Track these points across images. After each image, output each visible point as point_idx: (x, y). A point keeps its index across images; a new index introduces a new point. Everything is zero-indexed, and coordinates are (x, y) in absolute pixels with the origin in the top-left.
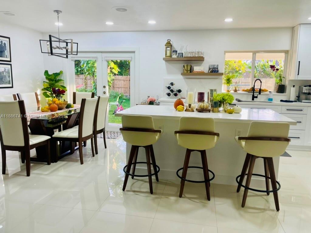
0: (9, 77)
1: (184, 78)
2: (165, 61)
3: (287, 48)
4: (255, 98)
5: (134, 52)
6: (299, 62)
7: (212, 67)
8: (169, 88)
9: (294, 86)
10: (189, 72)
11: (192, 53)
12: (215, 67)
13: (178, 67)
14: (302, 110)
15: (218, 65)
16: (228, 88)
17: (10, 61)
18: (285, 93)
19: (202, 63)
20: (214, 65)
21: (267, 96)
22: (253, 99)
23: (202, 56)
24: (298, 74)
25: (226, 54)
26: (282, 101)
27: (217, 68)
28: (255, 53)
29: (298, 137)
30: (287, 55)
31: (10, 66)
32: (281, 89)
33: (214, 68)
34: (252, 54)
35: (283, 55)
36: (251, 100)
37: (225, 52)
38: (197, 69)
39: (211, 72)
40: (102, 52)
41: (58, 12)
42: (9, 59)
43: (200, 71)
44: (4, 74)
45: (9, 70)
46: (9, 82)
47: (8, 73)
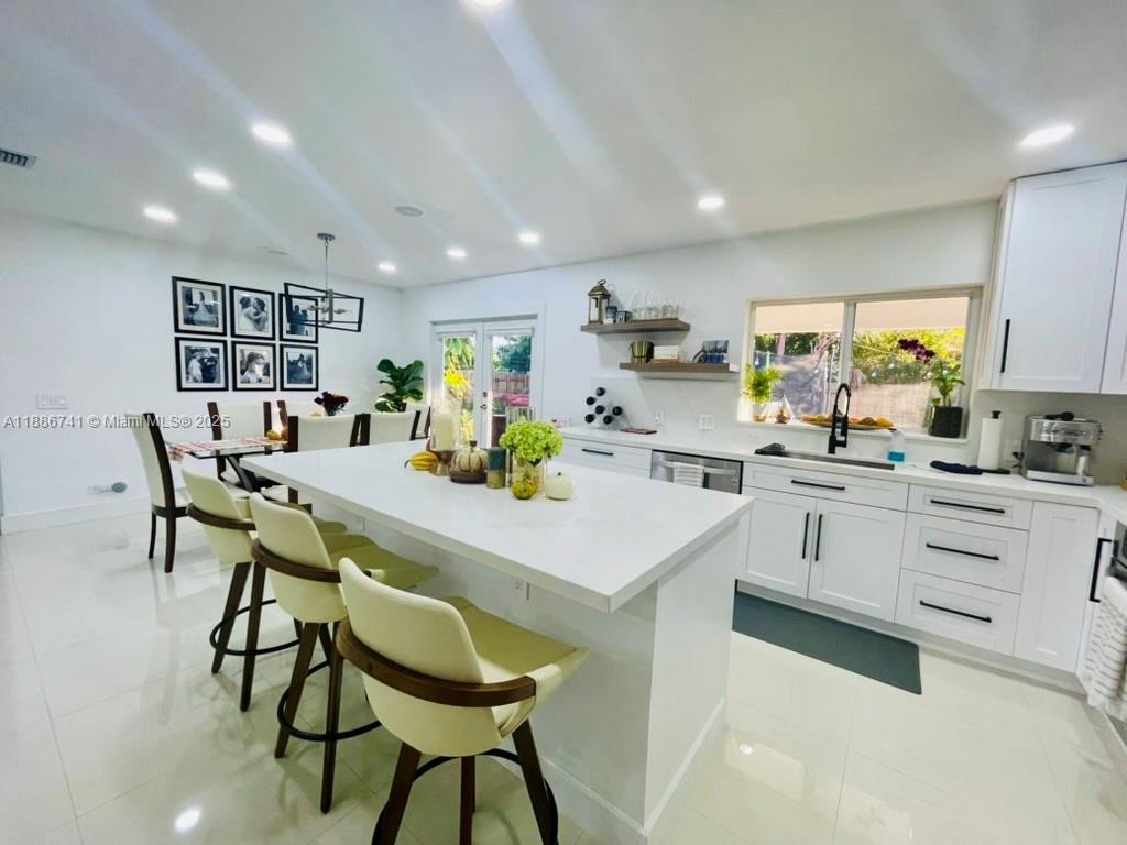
0: (310, 369)
1: (639, 378)
2: (599, 334)
3: (973, 277)
4: (837, 448)
5: (534, 317)
6: (1008, 322)
7: (712, 348)
8: (590, 401)
9: (996, 415)
10: (644, 361)
11: (650, 309)
12: (717, 347)
13: (622, 349)
14: (1002, 512)
15: (727, 342)
16: (757, 409)
17: (316, 342)
18: (965, 436)
19: (683, 338)
20: (716, 342)
21: (887, 444)
22: (832, 450)
23: (674, 317)
24: (1003, 370)
25: (758, 309)
26: (937, 465)
27: (722, 349)
28: (851, 302)
29: (985, 617)
30: (976, 301)
31: (314, 351)
32: (948, 422)
33: (716, 350)
34: (842, 304)
35: (963, 302)
36: (824, 451)
37: (754, 305)
38: (661, 352)
39: (700, 361)
40: (484, 320)
41: (326, 237)
42: (313, 339)
43: (670, 357)
44: (300, 364)
45: (310, 359)
46: (310, 381)
47: (309, 363)
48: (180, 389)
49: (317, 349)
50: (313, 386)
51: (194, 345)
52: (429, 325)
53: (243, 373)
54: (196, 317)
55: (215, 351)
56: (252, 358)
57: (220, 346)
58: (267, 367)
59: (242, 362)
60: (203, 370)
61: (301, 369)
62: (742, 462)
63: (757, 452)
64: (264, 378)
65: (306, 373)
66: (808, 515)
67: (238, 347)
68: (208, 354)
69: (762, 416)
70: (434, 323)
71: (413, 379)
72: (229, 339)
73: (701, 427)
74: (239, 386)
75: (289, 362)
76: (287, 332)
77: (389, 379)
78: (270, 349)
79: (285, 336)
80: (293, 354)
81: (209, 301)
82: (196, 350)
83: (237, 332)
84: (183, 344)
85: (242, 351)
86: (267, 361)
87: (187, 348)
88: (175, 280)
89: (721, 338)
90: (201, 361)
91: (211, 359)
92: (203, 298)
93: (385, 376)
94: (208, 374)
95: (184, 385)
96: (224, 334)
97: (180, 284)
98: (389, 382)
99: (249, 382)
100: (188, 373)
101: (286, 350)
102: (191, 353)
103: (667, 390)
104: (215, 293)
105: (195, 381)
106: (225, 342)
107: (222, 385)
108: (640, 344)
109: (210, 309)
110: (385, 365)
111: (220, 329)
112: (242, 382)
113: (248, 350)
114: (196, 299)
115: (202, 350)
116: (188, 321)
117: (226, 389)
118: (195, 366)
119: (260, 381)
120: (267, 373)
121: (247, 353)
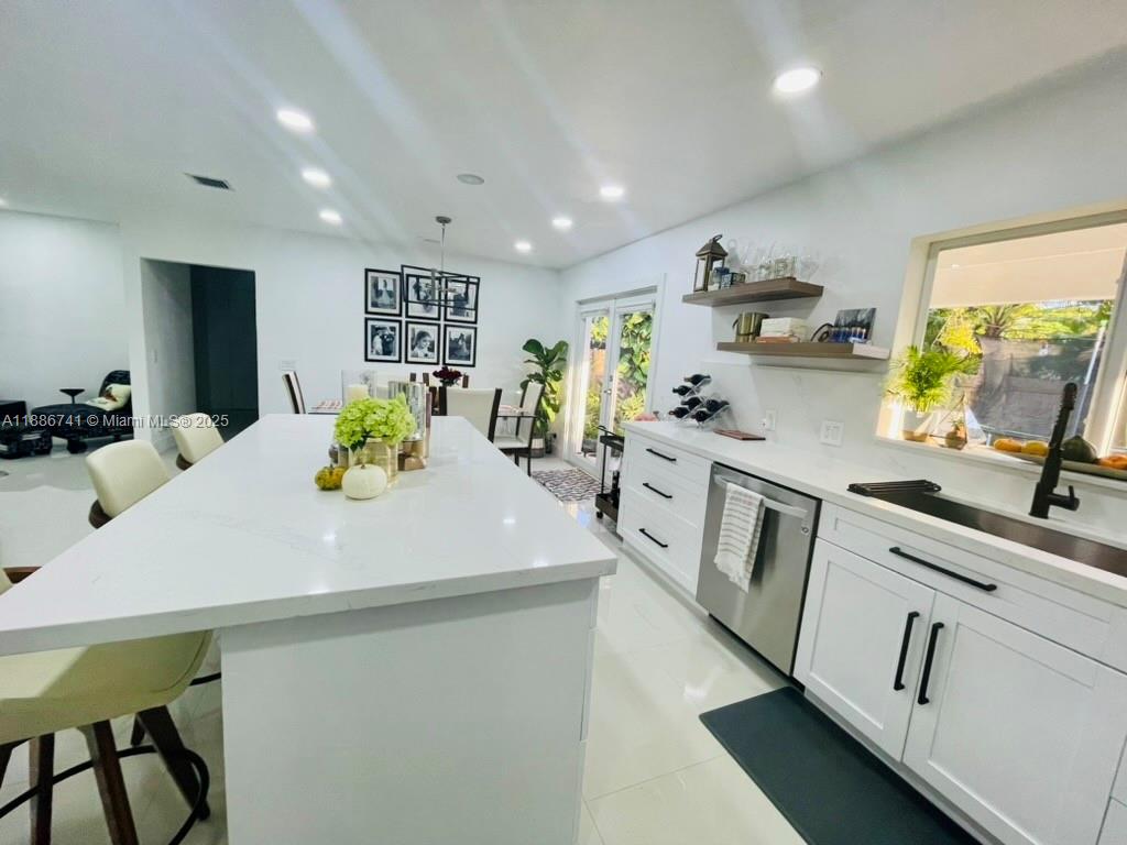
0: (469, 348)
1: (753, 365)
4: (1053, 507)
5: (652, 290)
7: (849, 320)
8: (682, 391)
10: (749, 340)
12: (859, 319)
15: (873, 311)
16: (913, 419)
17: (475, 322)
19: (813, 307)
20: (859, 311)
22: (1039, 509)
25: (943, 253)
27: (866, 322)
33: (855, 324)
38: (771, 328)
39: (821, 339)
40: (615, 297)
41: (443, 220)
42: (473, 320)
43: (778, 335)
44: (460, 343)
45: (469, 338)
46: (468, 358)
47: (468, 342)
48: (367, 360)
49: (476, 329)
50: (471, 362)
51: (378, 324)
52: (577, 305)
53: (413, 348)
54: (380, 301)
55: (393, 329)
56: (422, 335)
57: (396, 325)
58: (432, 344)
59: (413, 339)
60: (383, 345)
61: (461, 348)
62: (819, 501)
63: (854, 488)
64: (430, 354)
65: (465, 350)
66: (912, 616)
67: (410, 326)
68: (388, 332)
69: (919, 431)
70: (581, 303)
71: (560, 359)
72: (404, 319)
73: (823, 440)
74: (410, 359)
75: (451, 340)
76: (451, 314)
77: (536, 360)
78: (436, 328)
79: (449, 317)
80: (454, 333)
81: (390, 288)
82: (379, 329)
83: (410, 314)
84: (370, 323)
85: (413, 330)
86: (432, 339)
87: (373, 327)
88: (367, 271)
89: (864, 304)
90: (382, 337)
91: (390, 336)
92: (386, 285)
93: (532, 356)
94: (387, 350)
95: (370, 357)
96: (400, 315)
97: (370, 274)
98: (537, 363)
99: (417, 356)
100: (372, 347)
101: (449, 329)
102: (376, 330)
103: (783, 381)
104: (394, 280)
105: (378, 353)
106: (400, 322)
107: (397, 358)
108: (749, 317)
109: (391, 294)
110: (533, 346)
111: (397, 311)
112: (413, 356)
113: (419, 328)
114: (381, 287)
115: (384, 328)
116: (375, 305)
117: (399, 361)
118: (378, 340)
119: (426, 355)
120: (431, 349)
121: (417, 332)
